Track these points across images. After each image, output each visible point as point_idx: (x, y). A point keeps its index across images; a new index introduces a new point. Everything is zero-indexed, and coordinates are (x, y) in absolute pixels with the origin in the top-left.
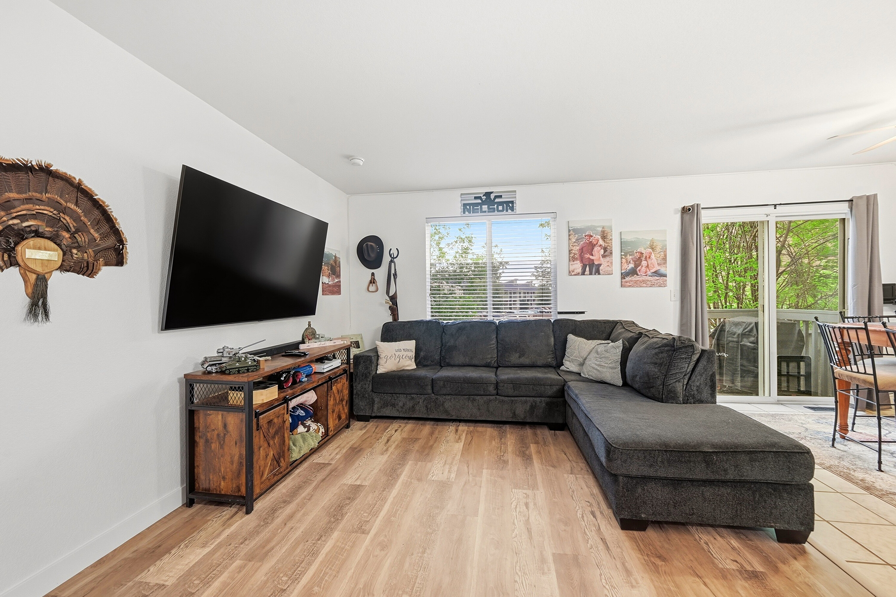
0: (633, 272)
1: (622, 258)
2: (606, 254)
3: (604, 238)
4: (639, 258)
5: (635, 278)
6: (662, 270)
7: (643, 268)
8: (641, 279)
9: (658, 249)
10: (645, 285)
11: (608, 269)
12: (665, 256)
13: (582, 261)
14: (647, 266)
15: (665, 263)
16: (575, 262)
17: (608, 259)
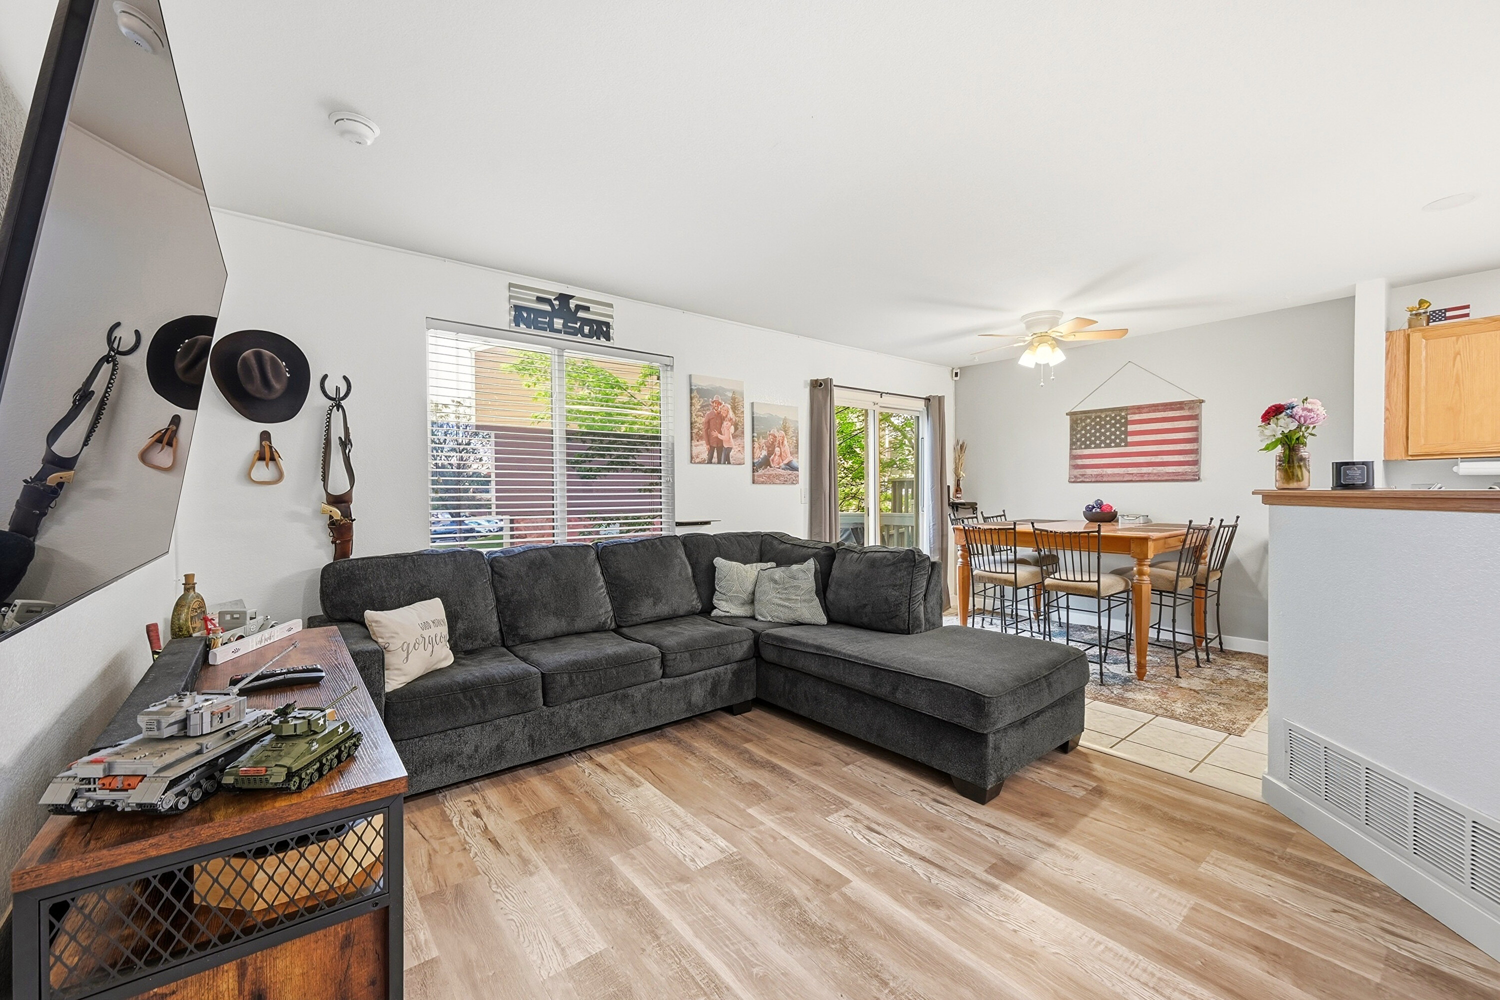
0: (766, 463)
1: (753, 441)
2: (738, 433)
3: (734, 408)
4: (773, 442)
5: (768, 471)
6: (795, 463)
7: (777, 457)
8: (774, 472)
9: (790, 433)
10: (778, 481)
11: (739, 455)
12: (797, 441)
13: (708, 443)
14: (780, 456)
15: (797, 452)
16: (701, 442)
17: (739, 441)
